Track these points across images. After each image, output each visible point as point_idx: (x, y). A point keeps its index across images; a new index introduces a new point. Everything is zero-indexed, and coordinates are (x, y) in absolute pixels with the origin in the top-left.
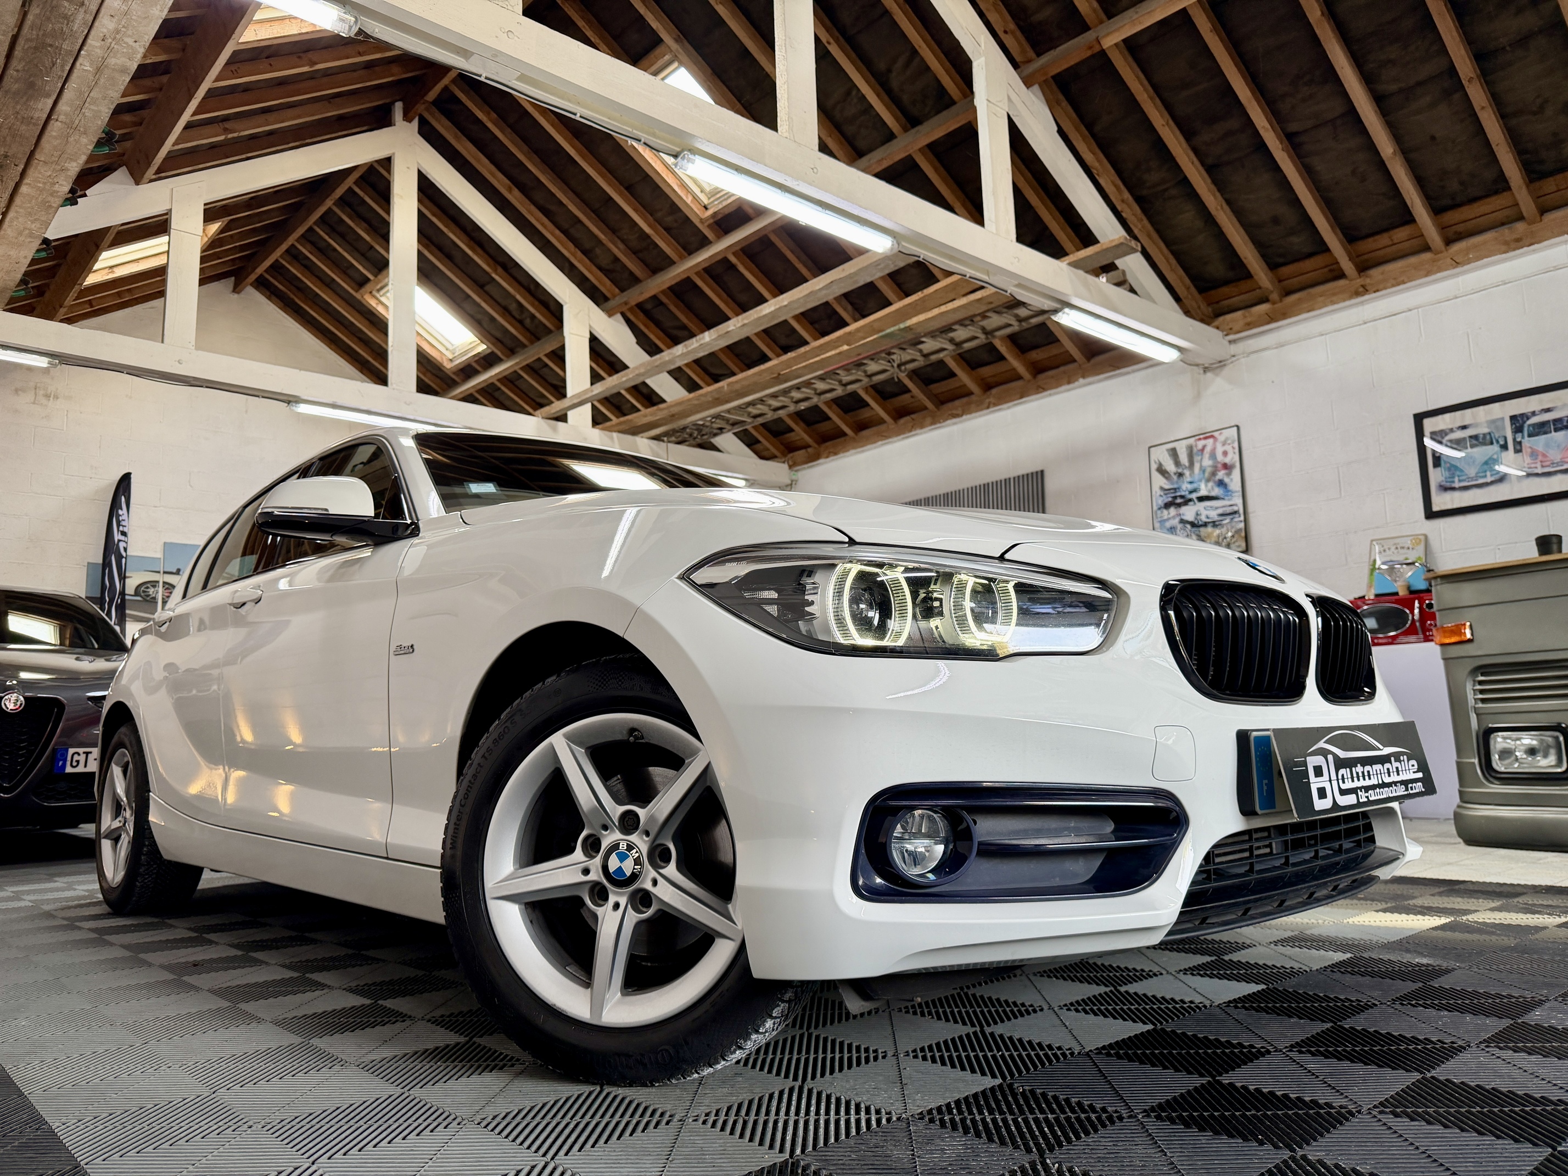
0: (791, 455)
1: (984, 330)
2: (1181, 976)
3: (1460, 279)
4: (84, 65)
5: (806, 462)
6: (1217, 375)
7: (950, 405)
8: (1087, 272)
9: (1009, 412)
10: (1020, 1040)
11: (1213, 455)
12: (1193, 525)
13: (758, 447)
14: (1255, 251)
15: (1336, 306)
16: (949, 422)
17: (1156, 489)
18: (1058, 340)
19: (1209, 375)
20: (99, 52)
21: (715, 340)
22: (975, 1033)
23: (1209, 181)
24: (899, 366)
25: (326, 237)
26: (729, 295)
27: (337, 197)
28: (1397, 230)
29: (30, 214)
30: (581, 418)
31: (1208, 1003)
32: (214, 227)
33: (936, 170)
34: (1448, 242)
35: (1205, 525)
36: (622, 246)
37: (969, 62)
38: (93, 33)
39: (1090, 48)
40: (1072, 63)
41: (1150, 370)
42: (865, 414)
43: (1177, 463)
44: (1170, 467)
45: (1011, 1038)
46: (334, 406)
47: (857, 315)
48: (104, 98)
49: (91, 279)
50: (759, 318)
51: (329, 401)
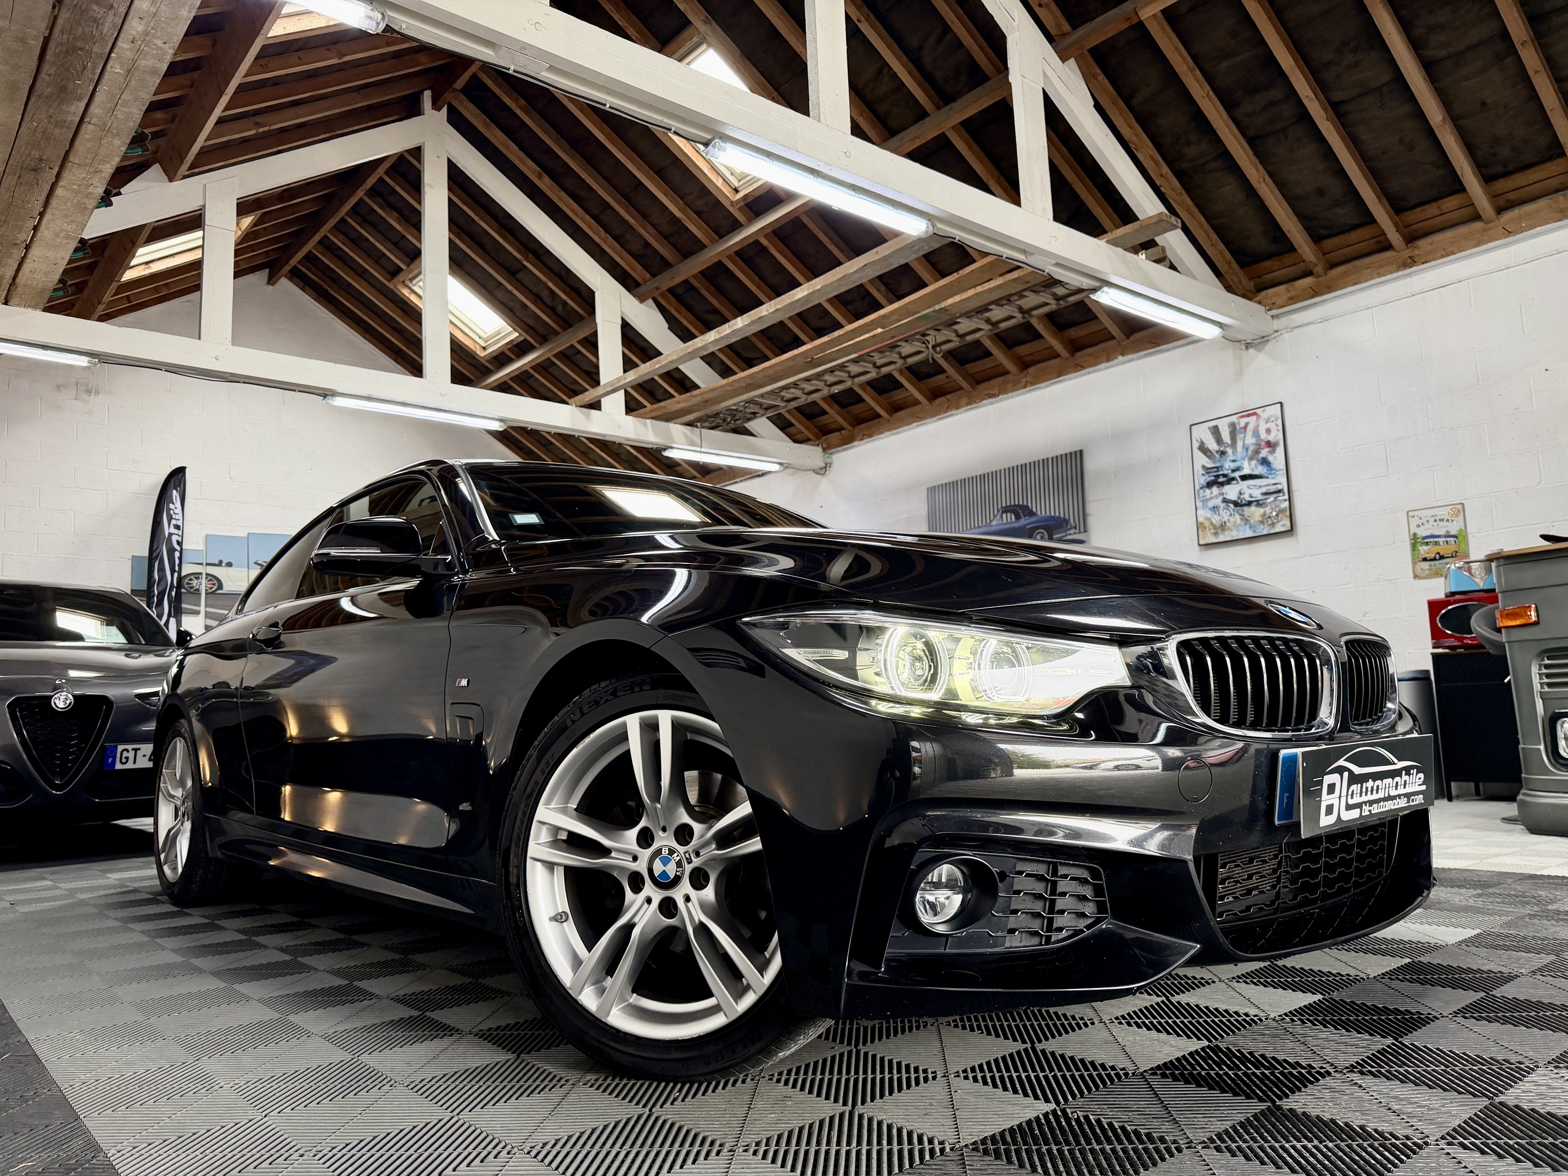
0: (825, 438)
1: (1021, 310)
2: (1234, 984)
3: (1512, 249)
4: (115, 68)
5: (841, 446)
6: (1260, 351)
7: (986, 384)
8: (1125, 250)
9: (1046, 390)
10: (1072, 1058)
11: (1256, 433)
12: (1236, 504)
13: (791, 430)
14: (1300, 225)
15: (1382, 279)
16: (985, 402)
17: (1198, 468)
18: (1097, 318)
19: (1251, 351)
20: (129, 54)
21: (748, 325)
22: (1026, 1050)
23: (1251, 153)
24: (934, 347)
25: (358, 228)
26: (760, 278)
27: (368, 187)
28: (1446, 200)
29: (66, 216)
30: (615, 403)
31: (1262, 1014)
32: (247, 221)
33: (970, 147)
34: (1500, 210)
35: (1249, 504)
36: (652, 231)
37: (1003, 37)
38: (122, 35)
39: (1128, 19)
40: (1110, 36)
41: (1191, 347)
42: (898, 396)
43: (1219, 440)
44: (1212, 445)
45: (1062, 1056)
46: (369, 399)
47: (891, 296)
48: (136, 100)
49: (129, 275)
50: (792, 303)
51: (365, 394)
